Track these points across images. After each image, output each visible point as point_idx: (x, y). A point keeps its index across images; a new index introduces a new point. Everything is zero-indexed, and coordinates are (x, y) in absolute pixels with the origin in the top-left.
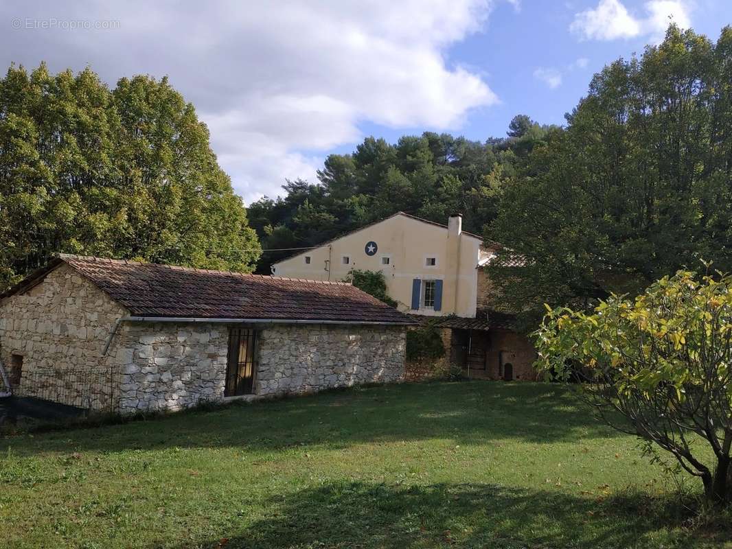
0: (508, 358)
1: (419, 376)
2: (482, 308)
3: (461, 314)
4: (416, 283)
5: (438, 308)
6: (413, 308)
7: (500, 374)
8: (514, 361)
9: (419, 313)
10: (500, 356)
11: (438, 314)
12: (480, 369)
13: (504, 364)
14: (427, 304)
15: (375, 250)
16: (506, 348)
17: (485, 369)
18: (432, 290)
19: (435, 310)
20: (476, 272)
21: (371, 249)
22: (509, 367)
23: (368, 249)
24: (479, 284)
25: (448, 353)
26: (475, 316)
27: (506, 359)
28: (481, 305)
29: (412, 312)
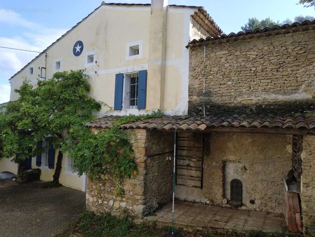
0: (236, 171)
1: (102, 205)
2: (196, 101)
3: (169, 112)
4: (119, 77)
5: (142, 106)
6: (115, 109)
7: (224, 196)
8: (245, 176)
9: (122, 113)
10: (224, 168)
11: (143, 113)
12: (196, 187)
13: (229, 179)
14: (132, 103)
15: (82, 49)
16: (231, 157)
17: (201, 187)
18: (137, 85)
19: (139, 109)
20: (187, 52)
21: (78, 48)
22: (237, 185)
23: (76, 49)
24: (192, 69)
25: (142, 170)
26: (186, 113)
27: (232, 173)
28: (195, 97)
29: (116, 113)
